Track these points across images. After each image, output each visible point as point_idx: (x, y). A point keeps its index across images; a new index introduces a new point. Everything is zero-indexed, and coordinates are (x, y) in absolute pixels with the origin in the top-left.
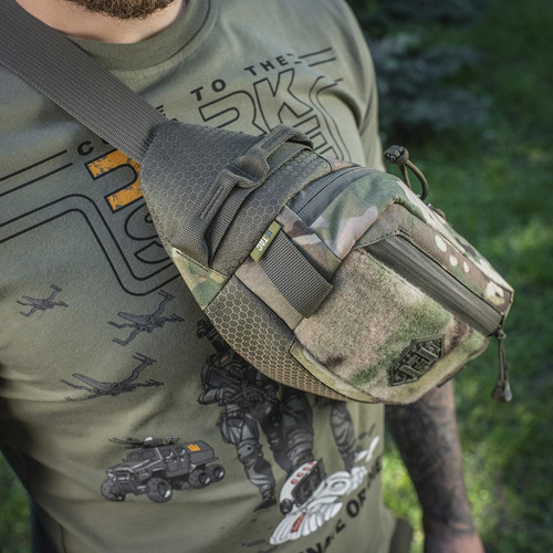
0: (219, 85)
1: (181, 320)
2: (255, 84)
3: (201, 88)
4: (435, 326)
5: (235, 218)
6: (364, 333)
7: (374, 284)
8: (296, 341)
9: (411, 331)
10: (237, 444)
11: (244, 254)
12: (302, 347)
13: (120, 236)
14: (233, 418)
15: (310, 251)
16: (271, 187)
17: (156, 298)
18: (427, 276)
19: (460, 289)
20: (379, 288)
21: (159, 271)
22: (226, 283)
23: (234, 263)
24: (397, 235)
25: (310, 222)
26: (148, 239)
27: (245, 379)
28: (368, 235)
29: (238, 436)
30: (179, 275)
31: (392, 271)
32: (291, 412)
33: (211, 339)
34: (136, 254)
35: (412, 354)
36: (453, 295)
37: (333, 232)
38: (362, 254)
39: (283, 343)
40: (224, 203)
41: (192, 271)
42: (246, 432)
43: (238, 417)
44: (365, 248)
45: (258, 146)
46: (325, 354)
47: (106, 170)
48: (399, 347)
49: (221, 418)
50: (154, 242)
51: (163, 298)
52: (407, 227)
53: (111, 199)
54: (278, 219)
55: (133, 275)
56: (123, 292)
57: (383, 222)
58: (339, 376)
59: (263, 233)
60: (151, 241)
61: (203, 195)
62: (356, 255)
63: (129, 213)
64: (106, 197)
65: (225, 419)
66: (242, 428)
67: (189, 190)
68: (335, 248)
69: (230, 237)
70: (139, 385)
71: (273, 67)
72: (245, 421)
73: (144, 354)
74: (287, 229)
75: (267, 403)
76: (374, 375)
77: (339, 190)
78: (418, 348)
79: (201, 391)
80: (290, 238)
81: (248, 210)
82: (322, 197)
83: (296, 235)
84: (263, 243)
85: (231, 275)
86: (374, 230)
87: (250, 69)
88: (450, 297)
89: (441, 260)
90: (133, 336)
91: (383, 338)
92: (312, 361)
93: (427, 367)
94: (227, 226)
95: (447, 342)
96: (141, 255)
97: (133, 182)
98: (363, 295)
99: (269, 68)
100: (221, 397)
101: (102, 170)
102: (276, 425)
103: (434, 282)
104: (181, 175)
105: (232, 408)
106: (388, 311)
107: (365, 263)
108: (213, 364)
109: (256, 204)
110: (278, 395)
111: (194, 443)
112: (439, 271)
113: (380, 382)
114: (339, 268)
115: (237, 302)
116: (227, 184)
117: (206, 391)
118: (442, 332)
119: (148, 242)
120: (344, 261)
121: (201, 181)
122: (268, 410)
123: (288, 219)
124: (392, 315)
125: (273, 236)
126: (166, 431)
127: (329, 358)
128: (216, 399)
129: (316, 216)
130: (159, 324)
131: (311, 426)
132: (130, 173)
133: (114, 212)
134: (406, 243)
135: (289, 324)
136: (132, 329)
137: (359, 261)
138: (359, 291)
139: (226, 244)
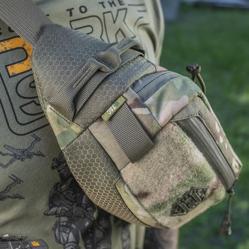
0: (83, 10)
1: (43, 156)
2: (104, 13)
3: (73, 9)
4: (205, 180)
5: (95, 91)
6: (166, 178)
7: (178, 147)
8: (121, 178)
9: (192, 181)
10: (64, 245)
11: (98, 115)
12: (124, 183)
13: (12, 93)
14: (63, 226)
15: (142, 119)
16: (121, 74)
17: (29, 139)
18: (208, 146)
19: (222, 158)
20: (180, 149)
21: (34, 121)
22: (81, 133)
23: (90, 121)
24: (197, 117)
25: (144, 100)
26: (30, 98)
27: (75, 202)
28: (180, 114)
29: (65, 238)
30: (49, 124)
31: (190, 139)
32: (101, 228)
33: (59, 171)
34: (21, 107)
35: (189, 196)
36: (218, 161)
37: (158, 109)
38: (175, 125)
39: (112, 178)
40: (90, 79)
41: (59, 123)
42: (71, 237)
43: (66, 226)
44: (177, 122)
45: (115, 47)
46: (138, 189)
47: (8, 49)
48: (183, 191)
49: (56, 225)
50: (33, 101)
51: (34, 139)
52: (203, 112)
53: (9, 68)
54: (125, 95)
55: (17, 120)
56: (9, 132)
57: (190, 107)
58: (142, 205)
59: (113, 103)
60: (31, 100)
61: (75, 73)
62: (171, 125)
63: (19, 79)
64: (6, 66)
65: (58, 225)
66: (68, 234)
67: (65, 68)
68: (159, 119)
69: (90, 102)
70: (9, 197)
71: (115, 5)
72: (71, 229)
73: (17, 176)
74: (129, 102)
75: (86, 219)
76: (164, 208)
77: (162, 83)
78: (193, 193)
79: (47, 208)
80: (130, 109)
81: (104, 86)
82: (152, 85)
83: (134, 107)
84: (112, 109)
85: (86, 128)
86: (184, 111)
87: (102, 3)
88: (216, 162)
89: (216, 138)
90: (11, 162)
91: (176, 183)
92: (129, 193)
93: (194, 206)
94: (89, 94)
95: (208, 192)
96: (24, 108)
97: (25, 60)
98: (171, 153)
99: (113, 5)
100: (59, 212)
101: (5, 48)
102: (91, 235)
103: (210, 151)
104: (60, 58)
105: (64, 219)
106: (183, 166)
107: (176, 132)
108: (57, 189)
109: (110, 83)
110: (95, 215)
111: (36, 241)
112: (214, 144)
113: (166, 212)
114: (158, 132)
115: (87, 147)
116: (93, 67)
117: (51, 208)
118: (208, 184)
119: (29, 101)
120: (163, 128)
121: (74, 64)
122: (87, 224)
123: (130, 96)
124: (184, 168)
125: (119, 106)
126: (19, 231)
127: (140, 193)
128: (56, 213)
129: (148, 96)
130: (30, 156)
131: (110, 238)
132: (23, 54)
133: (10, 77)
134: (200, 123)
135: (118, 167)
136: (12, 157)
137: (172, 130)
138: (168, 149)
139: (86, 107)
